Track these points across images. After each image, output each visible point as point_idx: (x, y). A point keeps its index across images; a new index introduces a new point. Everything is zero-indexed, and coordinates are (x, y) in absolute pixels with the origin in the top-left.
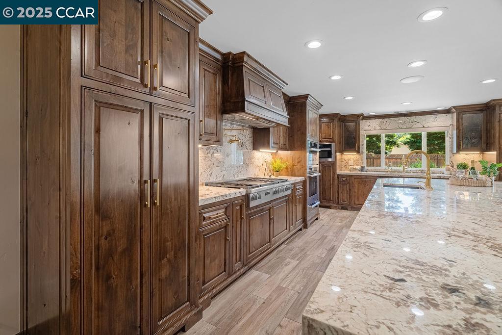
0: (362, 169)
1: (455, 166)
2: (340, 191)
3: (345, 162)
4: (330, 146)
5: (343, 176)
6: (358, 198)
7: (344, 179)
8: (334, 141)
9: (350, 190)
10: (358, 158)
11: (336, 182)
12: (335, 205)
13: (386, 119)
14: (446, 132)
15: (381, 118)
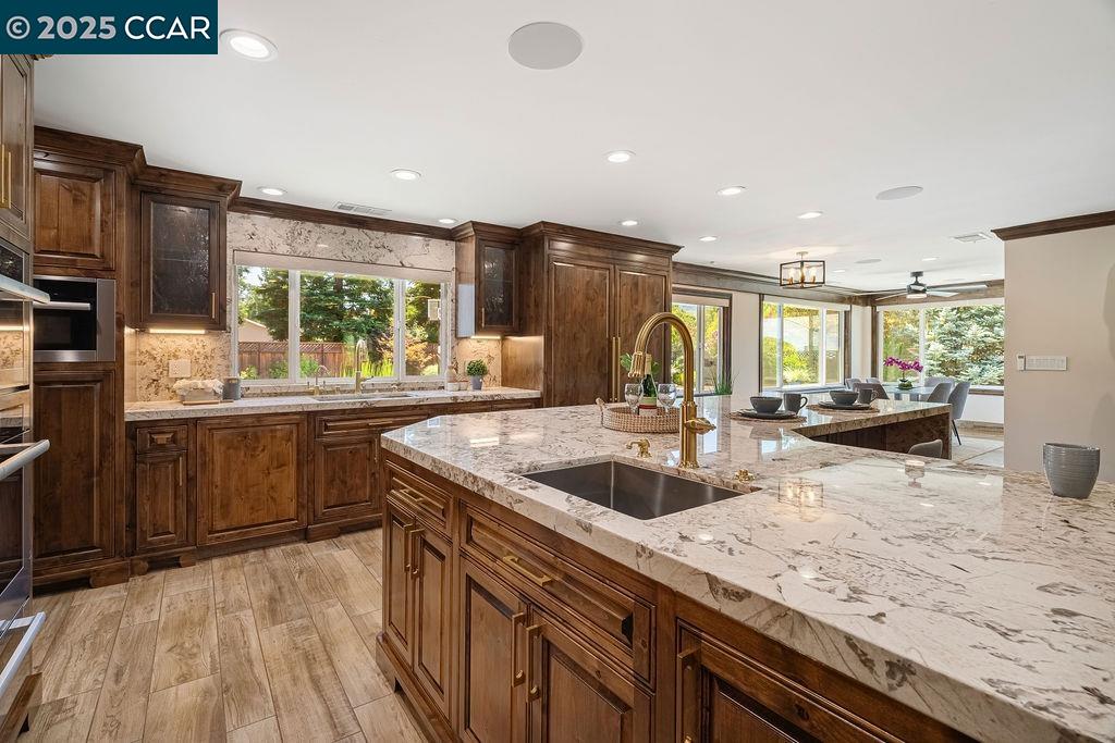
0: (230, 391)
1: (463, 369)
2: (143, 493)
3: (152, 365)
4: (86, 292)
5: (153, 425)
6: (225, 507)
7: (162, 439)
8: (109, 271)
9: (190, 480)
10: (208, 349)
11: (120, 456)
12: (111, 564)
13: (309, 225)
14: (442, 285)
15: (293, 218)
